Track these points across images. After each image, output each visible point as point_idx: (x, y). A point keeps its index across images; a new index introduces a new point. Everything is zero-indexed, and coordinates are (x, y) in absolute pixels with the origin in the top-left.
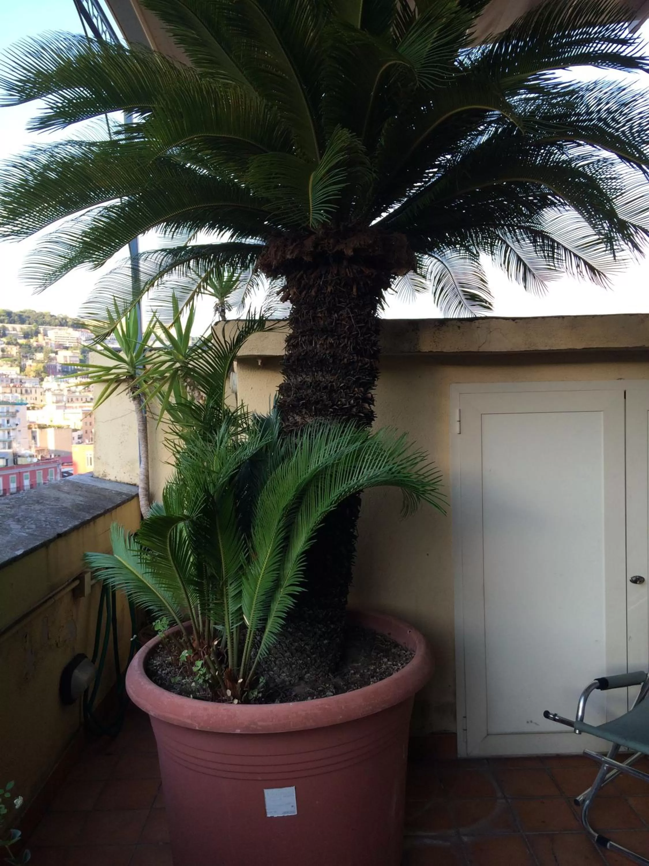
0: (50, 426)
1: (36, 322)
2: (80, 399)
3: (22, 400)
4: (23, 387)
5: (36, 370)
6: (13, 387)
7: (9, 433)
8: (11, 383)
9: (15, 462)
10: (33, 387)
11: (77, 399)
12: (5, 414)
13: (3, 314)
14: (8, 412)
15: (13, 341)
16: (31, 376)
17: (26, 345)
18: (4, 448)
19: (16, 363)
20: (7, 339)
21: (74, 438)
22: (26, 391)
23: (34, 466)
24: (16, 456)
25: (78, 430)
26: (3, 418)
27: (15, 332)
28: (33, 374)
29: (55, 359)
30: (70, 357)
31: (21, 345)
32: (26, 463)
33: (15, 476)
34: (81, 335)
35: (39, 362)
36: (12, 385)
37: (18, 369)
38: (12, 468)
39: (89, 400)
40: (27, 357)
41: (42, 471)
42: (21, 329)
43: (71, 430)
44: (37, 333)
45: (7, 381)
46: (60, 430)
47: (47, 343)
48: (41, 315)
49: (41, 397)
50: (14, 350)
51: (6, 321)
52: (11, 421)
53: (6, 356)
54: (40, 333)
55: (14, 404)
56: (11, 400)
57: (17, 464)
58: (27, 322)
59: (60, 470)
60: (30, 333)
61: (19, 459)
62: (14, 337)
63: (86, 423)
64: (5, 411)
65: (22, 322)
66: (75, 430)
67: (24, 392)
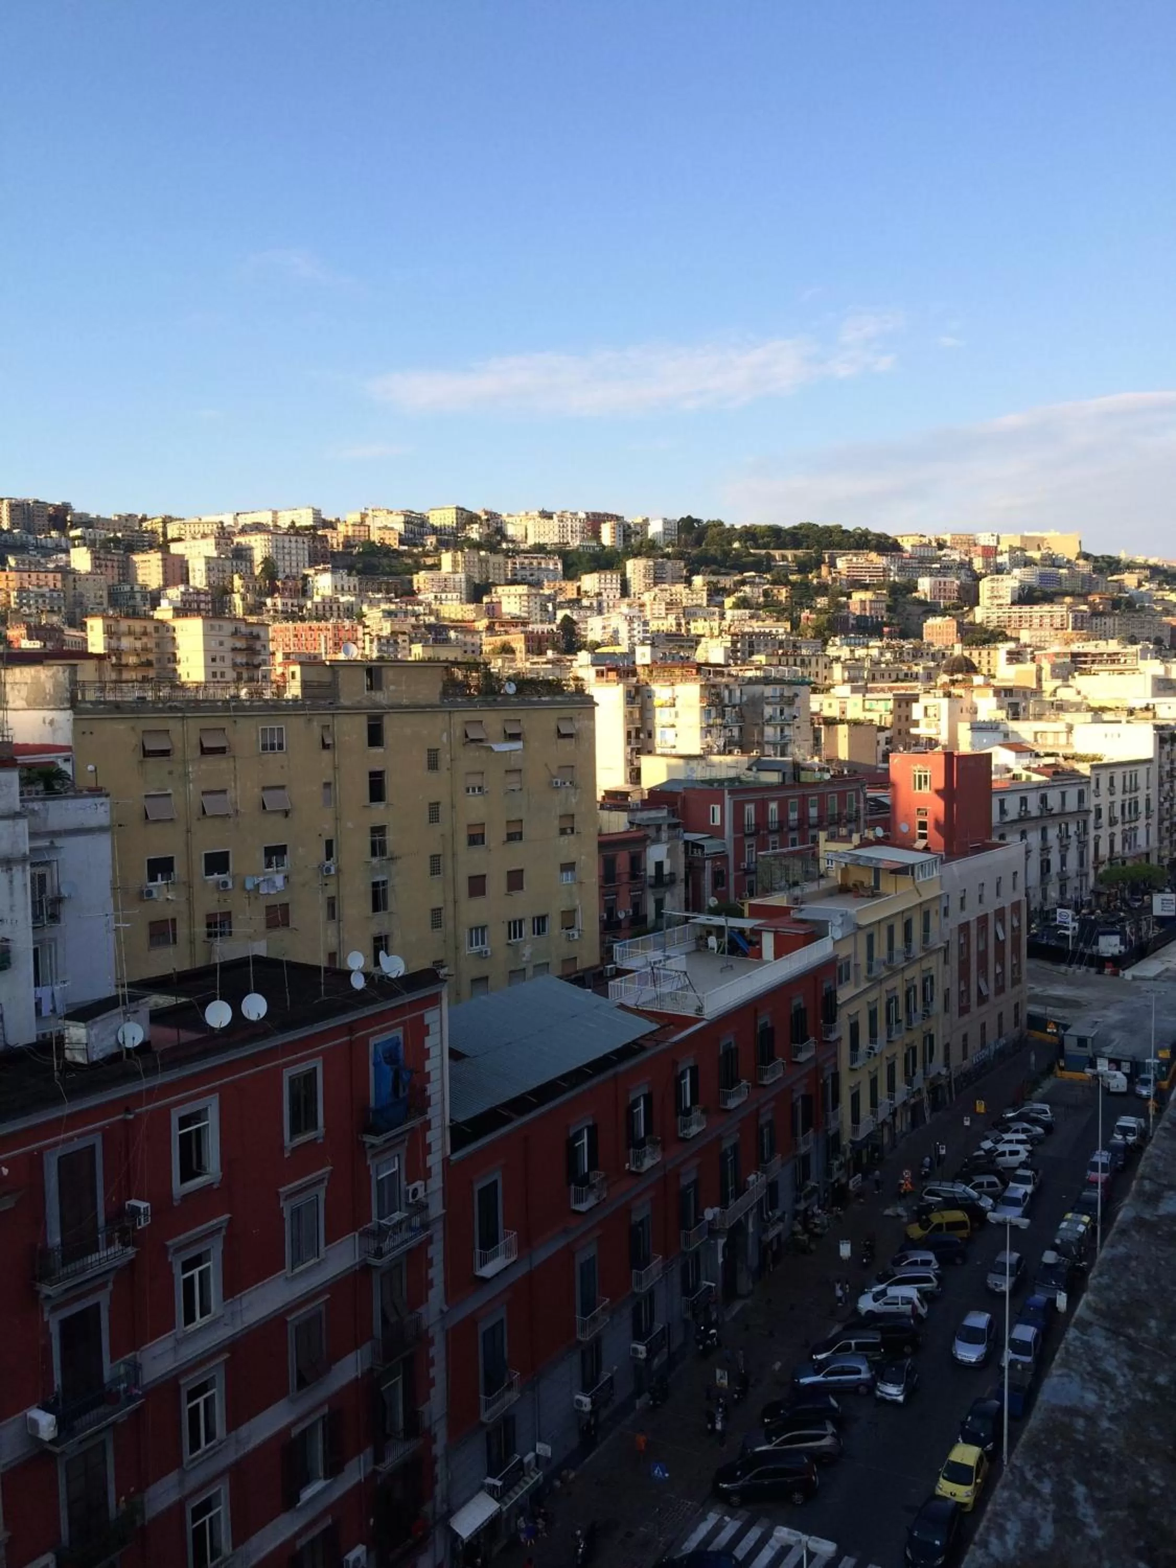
0: (842, 722)
1: (819, 543)
2: (886, 675)
3: (803, 677)
4: (798, 655)
5: (817, 627)
6: (783, 654)
7: (782, 731)
8: (780, 648)
9: (796, 776)
10: (813, 655)
11: (883, 676)
12: (778, 699)
13: (767, 533)
14: (782, 695)
15: (782, 578)
16: (809, 636)
17: (801, 583)
18: (775, 755)
19: (786, 614)
20: (772, 576)
21: (878, 742)
22: (803, 661)
23: (825, 785)
24: (797, 767)
25: (887, 728)
26: (775, 706)
27: (785, 563)
28: (810, 633)
29: (846, 605)
30: (871, 601)
31: (793, 585)
32: (813, 781)
33: (796, 800)
34: (891, 563)
35: (820, 612)
36: (780, 652)
37: (788, 625)
38: (792, 787)
39: (901, 676)
40: (801, 604)
41: (836, 795)
42: (795, 556)
43: (875, 729)
44: (819, 563)
45: (773, 645)
46: (859, 727)
47: (834, 579)
48: (826, 533)
49: (825, 673)
50: (783, 594)
51: (772, 545)
52: (786, 711)
53: (770, 604)
54: (824, 562)
55: (791, 683)
56: (787, 677)
57: (799, 781)
58: (805, 544)
59: (865, 794)
60: (809, 564)
61: (803, 773)
62: (783, 572)
63: (900, 717)
64: (778, 694)
65: (797, 545)
66: (881, 729)
67: (798, 662)
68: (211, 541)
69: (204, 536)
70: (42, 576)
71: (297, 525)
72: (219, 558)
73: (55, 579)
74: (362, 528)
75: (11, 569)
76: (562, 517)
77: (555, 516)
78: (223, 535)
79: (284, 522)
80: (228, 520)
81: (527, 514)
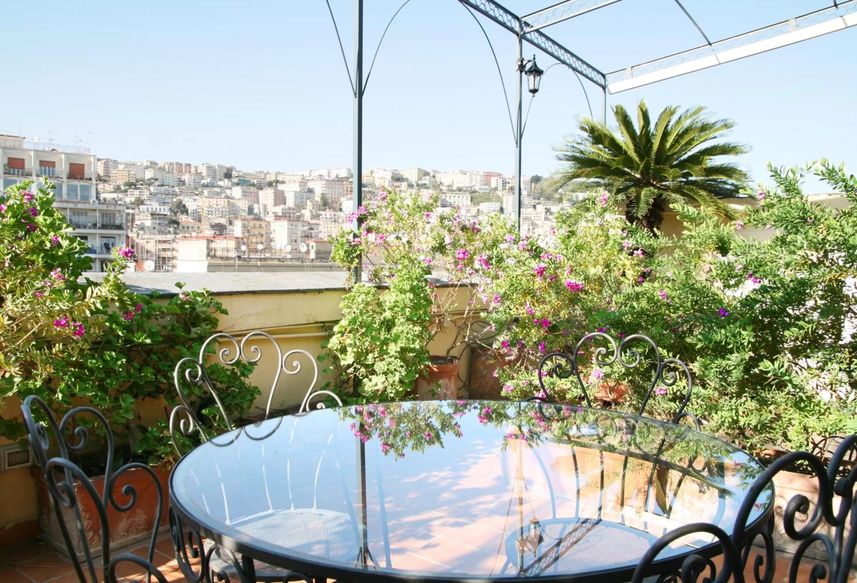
68: (298, 185)
69: (294, 181)
70: (219, 200)
71: (339, 176)
72: (301, 192)
73: (224, 202)
74: (371, 178)
75: (206, 197)
76: (471, 174)
77: (468, 173)
78: (303, 182)
79: (333, 177)
80: (306, 174)
81: (454, 172)
